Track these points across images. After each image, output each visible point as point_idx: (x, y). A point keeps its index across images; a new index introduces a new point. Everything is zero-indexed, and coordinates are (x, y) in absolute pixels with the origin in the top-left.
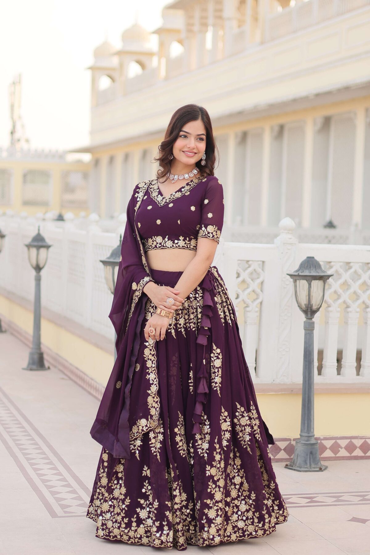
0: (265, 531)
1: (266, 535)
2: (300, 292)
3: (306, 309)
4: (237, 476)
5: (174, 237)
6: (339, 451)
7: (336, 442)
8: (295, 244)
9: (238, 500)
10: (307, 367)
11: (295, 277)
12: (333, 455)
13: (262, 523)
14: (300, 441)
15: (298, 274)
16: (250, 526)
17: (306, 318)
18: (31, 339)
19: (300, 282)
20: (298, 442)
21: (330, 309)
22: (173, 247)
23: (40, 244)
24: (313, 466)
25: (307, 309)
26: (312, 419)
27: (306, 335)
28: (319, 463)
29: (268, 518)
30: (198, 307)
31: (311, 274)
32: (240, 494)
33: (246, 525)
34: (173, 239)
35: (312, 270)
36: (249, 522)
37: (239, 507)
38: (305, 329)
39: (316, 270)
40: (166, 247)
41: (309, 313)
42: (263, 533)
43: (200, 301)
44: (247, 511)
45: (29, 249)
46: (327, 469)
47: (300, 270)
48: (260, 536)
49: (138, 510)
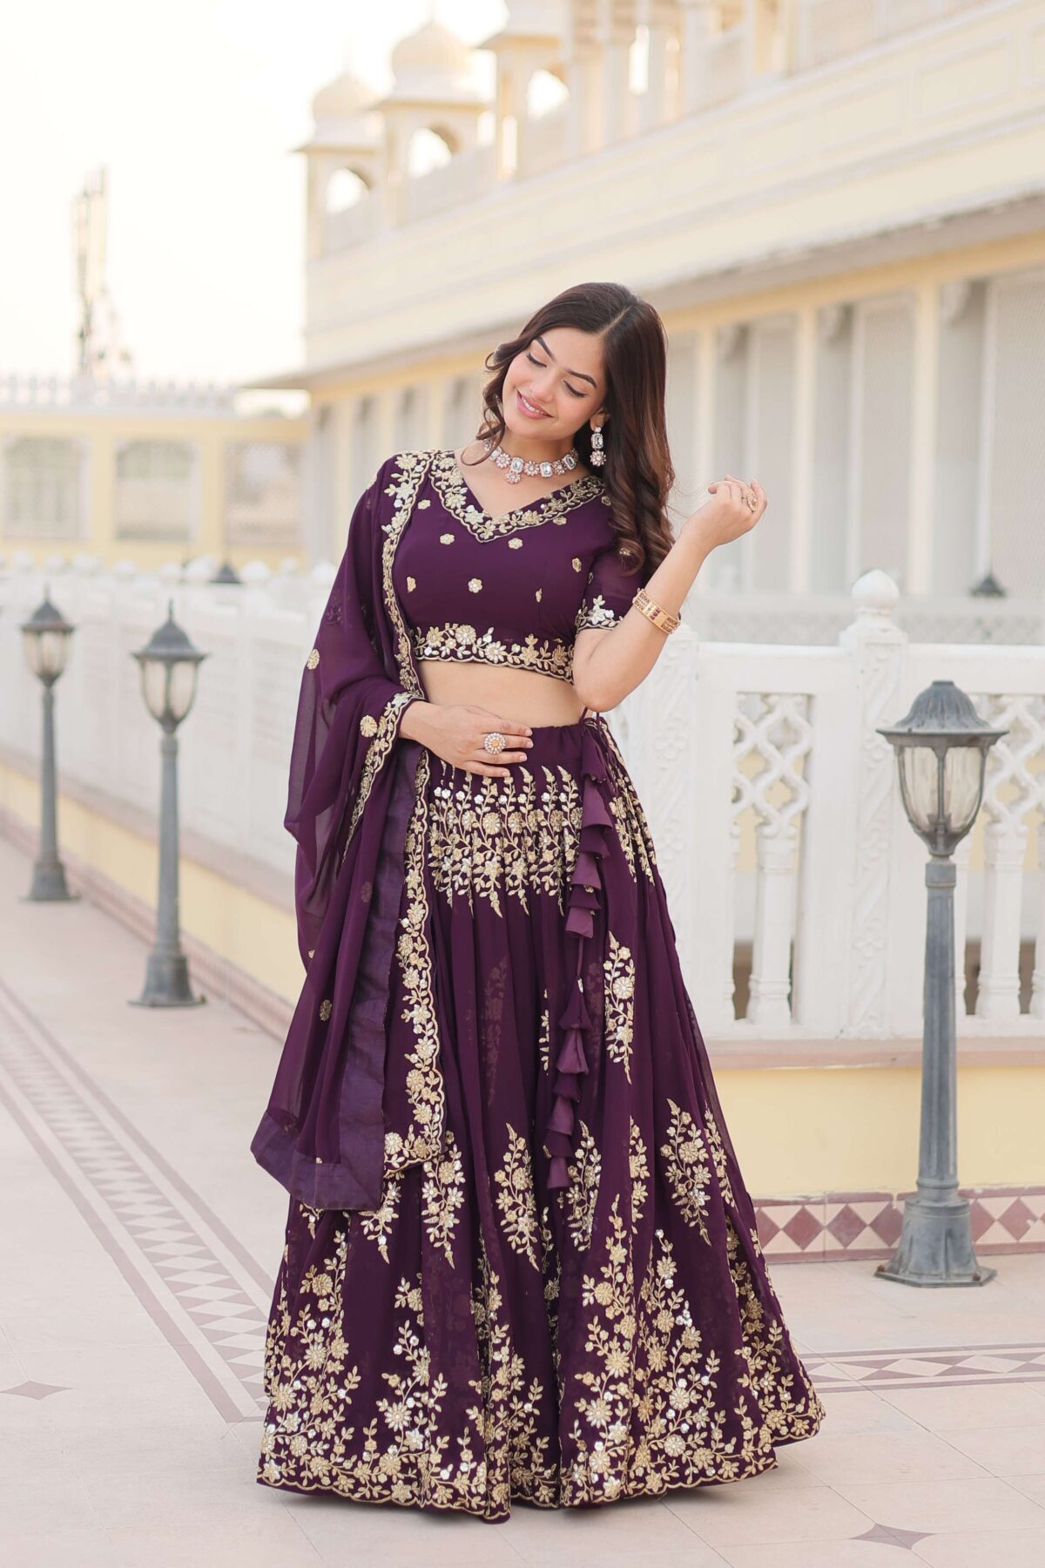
0: (743, 1465)
1: (745, 1475)
2: (914, 781)
3: (933, 828)
4: (664, 1309)
5: (510, 635)
6: (1027, 1228)
7: (1018, 1203)
8: (899, 645)
9: (668, 1378)
10: (936, 992)
11: (900, 739)
12: (1010, 1239)
13: (734, 1441)
14: (918, 1202)
15: (910, 730)
16: (701, 1451)
17: (931, 853)
18: (152, 919)
19: (913, 753)
20: (912, 1205)
21: (999, 827)
22: (505, 664)
23: (175, 650)
24: (955, 1270)
25: (936, 830)
26: (951, 1138)
27: (931, 901)
28: (972, 1263)
29: (753, 1427)
30: (566, 832)
31: (945, 731)
32: (673, 1360)
33: (688, 1447)
34: (507, 640)
35: (948, 718)
36: (698, 1438)
37: (671, 1397)
38: (931, 884)
39: (958, 718)
40: (485, 660)
41: (941, 841)
42: (736, 1470)
43: (571, 813)
44: (693, 1408)
45: (143, 666)
46: (996, 1278)
47: (915, 720)
48: (729, 1478)
49: (383, 1405)
